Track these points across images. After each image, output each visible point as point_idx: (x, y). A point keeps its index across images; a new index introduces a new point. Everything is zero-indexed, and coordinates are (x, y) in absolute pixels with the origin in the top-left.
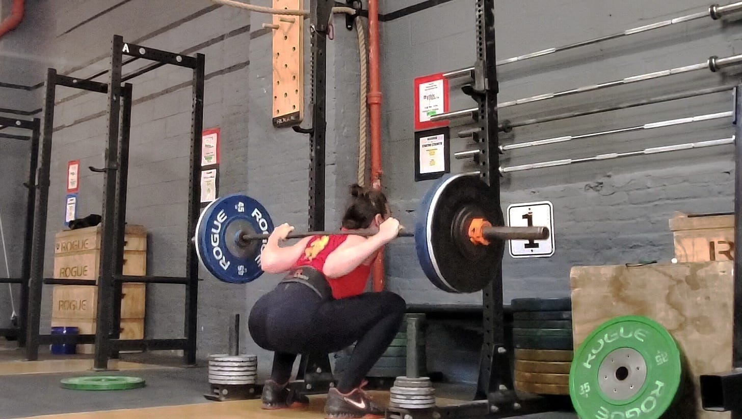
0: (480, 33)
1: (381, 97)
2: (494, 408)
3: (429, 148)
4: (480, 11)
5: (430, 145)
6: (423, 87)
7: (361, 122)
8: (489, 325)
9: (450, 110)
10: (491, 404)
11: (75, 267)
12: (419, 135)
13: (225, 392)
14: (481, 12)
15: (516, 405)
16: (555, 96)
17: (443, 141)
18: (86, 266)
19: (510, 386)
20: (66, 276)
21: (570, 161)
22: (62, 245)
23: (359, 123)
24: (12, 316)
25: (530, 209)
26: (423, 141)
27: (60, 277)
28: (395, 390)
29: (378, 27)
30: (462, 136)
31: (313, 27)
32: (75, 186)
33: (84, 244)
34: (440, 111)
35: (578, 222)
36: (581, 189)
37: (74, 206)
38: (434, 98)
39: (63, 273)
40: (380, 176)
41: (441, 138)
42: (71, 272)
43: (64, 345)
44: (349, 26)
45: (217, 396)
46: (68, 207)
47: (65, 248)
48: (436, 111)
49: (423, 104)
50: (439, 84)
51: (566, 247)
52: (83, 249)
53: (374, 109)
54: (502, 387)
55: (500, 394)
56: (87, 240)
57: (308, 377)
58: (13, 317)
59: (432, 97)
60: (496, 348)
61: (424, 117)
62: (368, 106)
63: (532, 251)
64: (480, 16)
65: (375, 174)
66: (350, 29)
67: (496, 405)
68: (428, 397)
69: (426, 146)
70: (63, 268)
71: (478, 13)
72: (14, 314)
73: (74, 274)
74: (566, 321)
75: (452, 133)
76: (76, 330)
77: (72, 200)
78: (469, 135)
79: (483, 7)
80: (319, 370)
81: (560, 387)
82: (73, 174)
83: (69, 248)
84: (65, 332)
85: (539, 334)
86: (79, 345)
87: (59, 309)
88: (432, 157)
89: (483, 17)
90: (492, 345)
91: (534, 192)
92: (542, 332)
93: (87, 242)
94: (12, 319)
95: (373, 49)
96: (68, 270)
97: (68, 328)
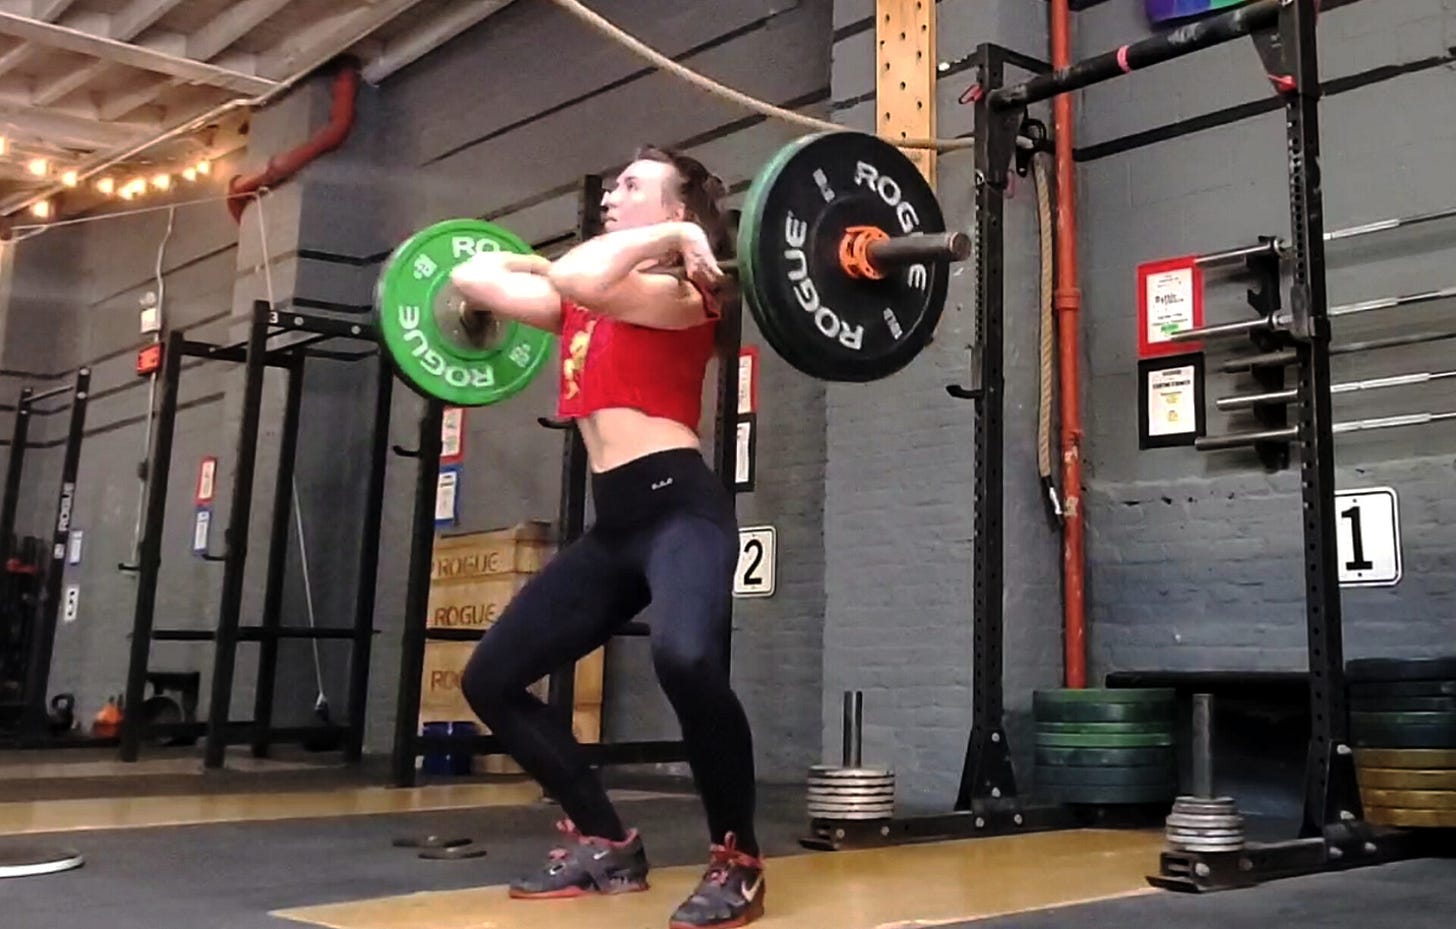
0: (1298, 198)
1: (1077, 297)
2: (1334, 850)
3: (1165, 390)
4: (1296, 161)
5: (1167, 385)
6: (1154, 282)
7: (1043, 344)
8: (1320, 707)
9: (1205, 324)
10: (1329, 843)
11: (469, 607)
12: (1146, 366)
13: (840, 833)
14: (1299, 163)
15: (1370, 846)
16: (1401, 303)
17: (1191, 378)
18: (492, 605)
19: (1358, 813)
20: (449, 622)
21: (1426, 417)
22: (440, 564)
23: (1040, 343)
24: (319, 702)
25: (1355, 501)
26: (1155, 377)
27: (436, 624)
28: (1173, 819)
29: (1073, 172)
30: (1229, 370)
31: (981, 175)
32: (455, 450)
33: (486, 563)
34: (1187, 325)
35: (1444, 524)
36: (1446, 465)
37: (452, 488)
38: (1176, 301)
39: (442, 618)
40: (1077, 441)
41: (1188, 373)
42: (460, 615)
43: (448, 757)
44: (1022, 170)
45: (825, 841)
46: (440, 490)
47: (447, 569)
48: (1180, 324)
49: (1155, 311)
50: (1186, 275)
51: (1421, 569)
52: (488, 571)
53: (1067, 319)
54: (1345, 815)
55: (1342, 827)
56: (495, 554)
57: (978, 805)
58: (321, 706)
59: (1170, 299)
60: (1335, 746)
61: (1156, 335)
62: (1056, 314)
63: (1360, 575)
64: (1297, 169)
65: (1067, 436)
66: (1023, 175)
67: (1337, 845)
68: (1236, 832)
69: (1160, 386)
70: (442, 609)
71: (1292, 164)
72: (321, 697)
73: (466, 620)
74: (1447, 699)
75: (1209, 364)
76: (471, 727)
77: (449, 477)
78: (1245, 368)
79: (1301, 154)
80: (996, 792)
81: (1438, 814)
82: (451, 426)
83: (455, 567)
84: (450, 731)
85: (1400, 720)
86: (477, 758)
87: (433, 685)
88: (1171, 407)
89: (1303, 170)
90: (1328, 742)
91: (1362, 472)
92: (1403, 717)
93: (493, 559)
94: (316, 708)
95: (1063, 211)
96: (453, 613)
97: (455, 724)
